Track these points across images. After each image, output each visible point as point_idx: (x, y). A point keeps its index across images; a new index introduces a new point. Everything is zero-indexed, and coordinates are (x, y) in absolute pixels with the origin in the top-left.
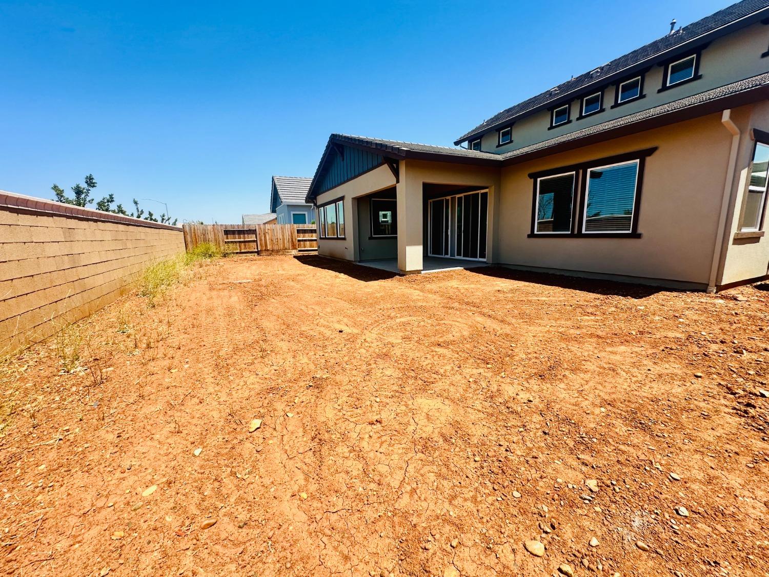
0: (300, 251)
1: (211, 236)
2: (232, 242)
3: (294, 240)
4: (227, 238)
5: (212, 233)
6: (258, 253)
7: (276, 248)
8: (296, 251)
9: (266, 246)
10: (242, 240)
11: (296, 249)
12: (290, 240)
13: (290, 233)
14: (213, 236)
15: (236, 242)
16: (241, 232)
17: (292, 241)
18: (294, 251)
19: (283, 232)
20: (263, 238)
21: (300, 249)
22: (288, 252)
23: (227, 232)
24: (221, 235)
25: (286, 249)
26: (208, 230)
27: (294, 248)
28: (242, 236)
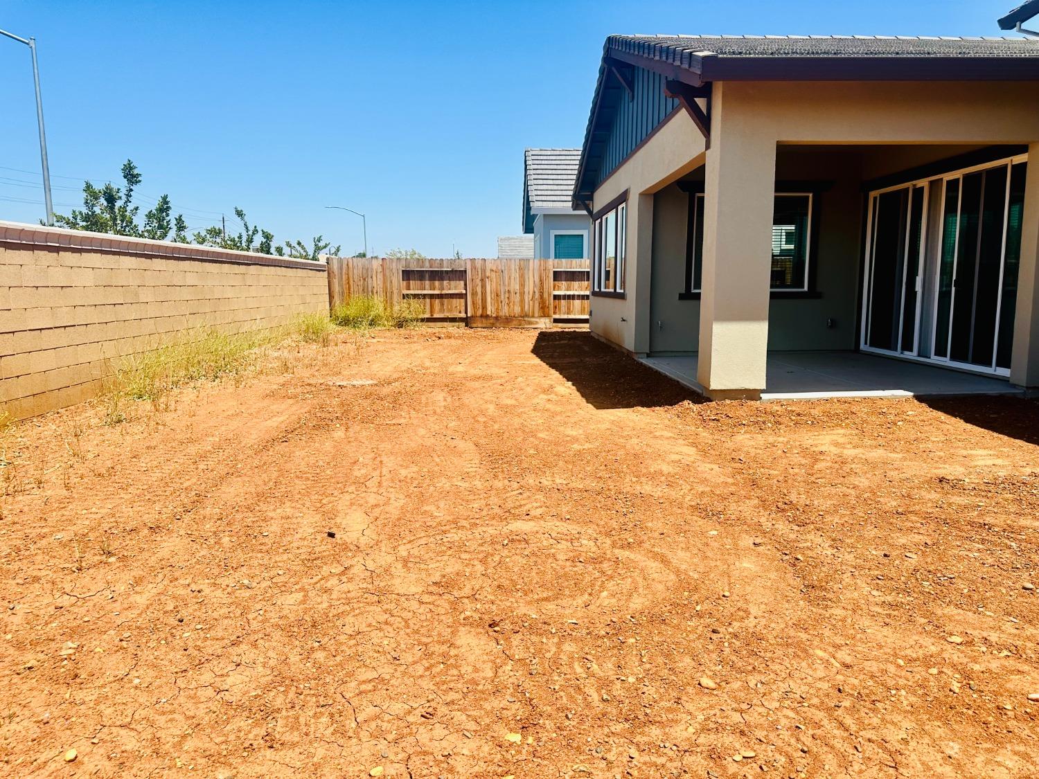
0: (556, 321)
1: (377, 282)
2: (415, 296)
3: (546, 295)
4: (408, 288)
5: (380, 276)
6: (467, 321)
7: (505, 311)
8: (547, 320)
9: (484, 308)
10: (437, 292)
11: (549, 316)
12: (537, 295)
13: (537, 280)
14: (380, 282)
15: (424, 296)
16: (437, 275)
17: (542, 296)
18: (543, 320)
19: (522, 277)
20: (479, 290)
21: (557, 316)
22: (530, 323)
23: (408, 275)
24: (397, 280)
25: (527, 316)
26: (372, 269)
27: (545, 314)
28: (437, 283)
